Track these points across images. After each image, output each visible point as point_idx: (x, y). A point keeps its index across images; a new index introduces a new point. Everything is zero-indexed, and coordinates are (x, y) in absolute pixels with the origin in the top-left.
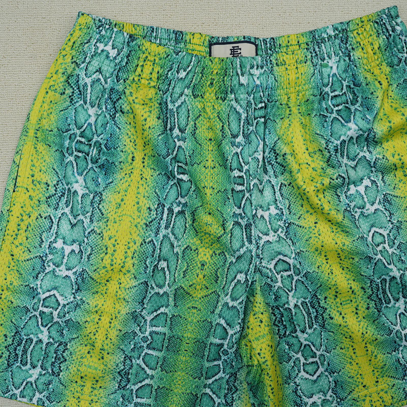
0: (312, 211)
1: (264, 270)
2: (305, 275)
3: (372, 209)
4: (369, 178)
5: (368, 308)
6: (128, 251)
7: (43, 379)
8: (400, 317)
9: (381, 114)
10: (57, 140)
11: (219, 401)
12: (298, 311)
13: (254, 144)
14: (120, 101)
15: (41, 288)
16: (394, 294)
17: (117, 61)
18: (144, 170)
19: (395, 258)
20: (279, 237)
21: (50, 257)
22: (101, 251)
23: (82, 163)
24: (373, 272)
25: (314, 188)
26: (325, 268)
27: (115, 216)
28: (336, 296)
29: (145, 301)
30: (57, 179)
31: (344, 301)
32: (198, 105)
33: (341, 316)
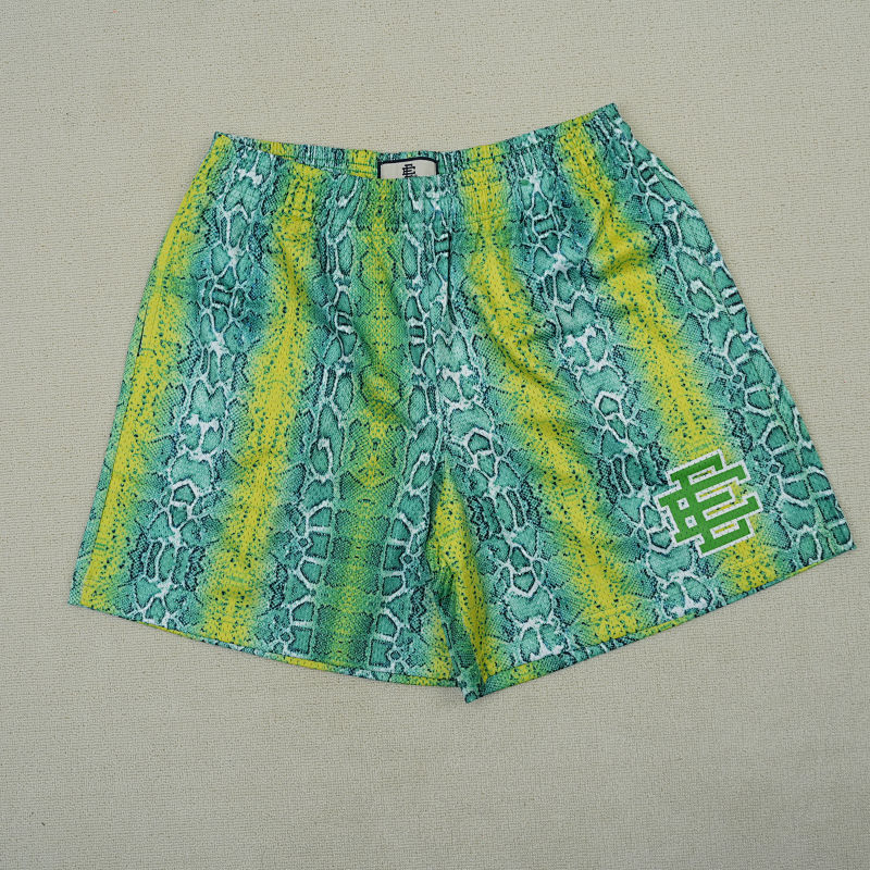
0: (516, 370)
1: (454, 447)
2: (510, 455)
3: (598, 366)
4: (593, 326)
5: (598, 499)
6: (280, 427)
7: (174, 595)
8: (644, 511)
9: (601, 241)
10: (191, 290)
11: (402, 625)
12: (502, 502)
13: (435, 285)
14: (266, 238)
15: (171, 476)
16: (633, 479)
17: (262, 190)
18: (298, 323)
19: (632, 431)
20: (474, 405)
21: (183, 437)
22: (246, 427)
23: (221, 317)
24: (601, 449)
25: (514, 339)
26: (539, 446)
27: (263, 383)
28: (555, 483)
29: (303, 490)
30: (191, 339)
31: (565, 491)
32: (364, 239)
33: (563, 511)
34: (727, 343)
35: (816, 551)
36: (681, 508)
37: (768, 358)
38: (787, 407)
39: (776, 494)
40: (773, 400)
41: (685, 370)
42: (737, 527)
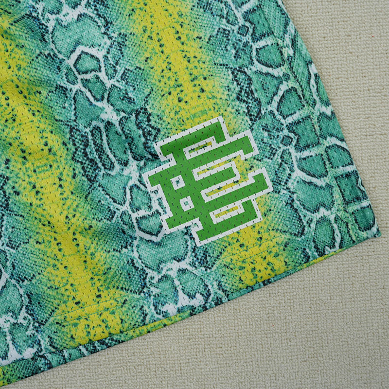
3: (74, 14)
5: (74, 177)
8: (131, 192)
16: (118, 153)
19: (115, 94)
24: (75, 115)
28: (24, 158)
31: (38, 167)
33: (35, 190)
35: (334, 239)
36: (176, 188)
38: (302, 64)
39: (288, 171)
40: (286, 56)
41: (181, 20)
42: (242, 211)
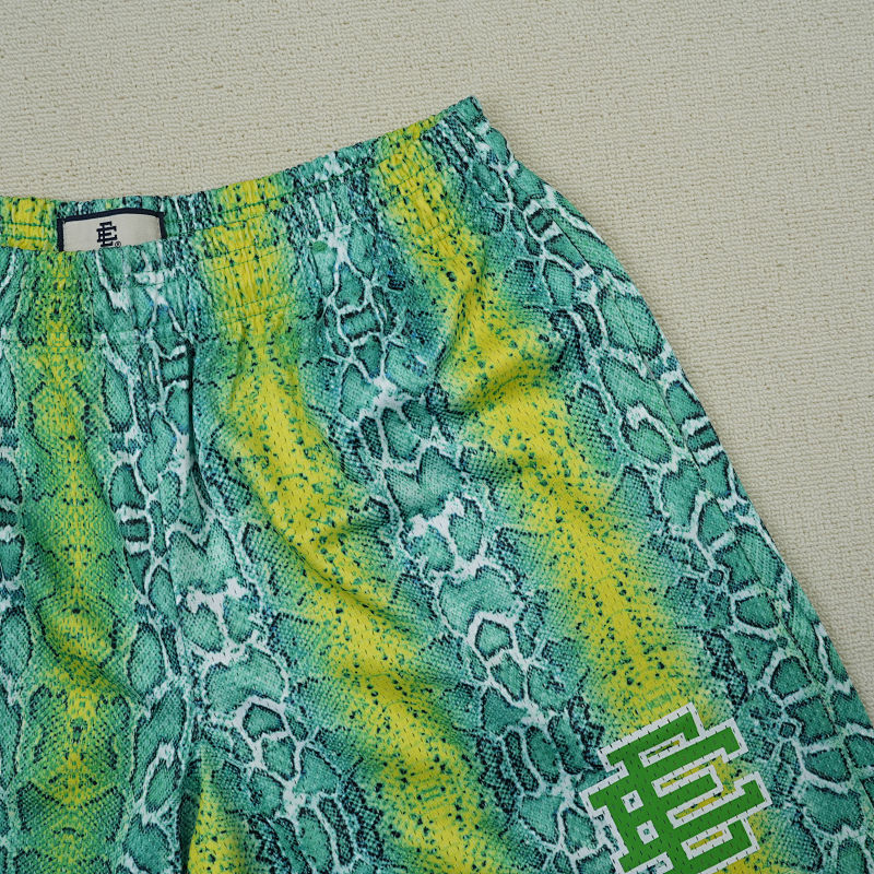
0: (325, 584)
1: (216, 734)
2: (320, 737)
3: (470, 569)
4: (459, 496)
5: (482, 805)
8: (564, 820)
9: (463, 347)
12: (309, 823)
13: (163, 443)
16: (543, 765)
19: (536, 681)
20: (251, 651)
24: (482, 719)
25: (312, 534)
26: (372, 717)
28: (404, 780)
31: (424, 791)
32: (33, 361)
33: (421, 827)
34: (695, 516)
36: (630, 809)
37: (768, 541)
38: (804, 623)
39: (792, 775)
40: (779, 612)
41: (625, 566)
42: (728, 837)
